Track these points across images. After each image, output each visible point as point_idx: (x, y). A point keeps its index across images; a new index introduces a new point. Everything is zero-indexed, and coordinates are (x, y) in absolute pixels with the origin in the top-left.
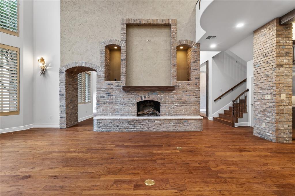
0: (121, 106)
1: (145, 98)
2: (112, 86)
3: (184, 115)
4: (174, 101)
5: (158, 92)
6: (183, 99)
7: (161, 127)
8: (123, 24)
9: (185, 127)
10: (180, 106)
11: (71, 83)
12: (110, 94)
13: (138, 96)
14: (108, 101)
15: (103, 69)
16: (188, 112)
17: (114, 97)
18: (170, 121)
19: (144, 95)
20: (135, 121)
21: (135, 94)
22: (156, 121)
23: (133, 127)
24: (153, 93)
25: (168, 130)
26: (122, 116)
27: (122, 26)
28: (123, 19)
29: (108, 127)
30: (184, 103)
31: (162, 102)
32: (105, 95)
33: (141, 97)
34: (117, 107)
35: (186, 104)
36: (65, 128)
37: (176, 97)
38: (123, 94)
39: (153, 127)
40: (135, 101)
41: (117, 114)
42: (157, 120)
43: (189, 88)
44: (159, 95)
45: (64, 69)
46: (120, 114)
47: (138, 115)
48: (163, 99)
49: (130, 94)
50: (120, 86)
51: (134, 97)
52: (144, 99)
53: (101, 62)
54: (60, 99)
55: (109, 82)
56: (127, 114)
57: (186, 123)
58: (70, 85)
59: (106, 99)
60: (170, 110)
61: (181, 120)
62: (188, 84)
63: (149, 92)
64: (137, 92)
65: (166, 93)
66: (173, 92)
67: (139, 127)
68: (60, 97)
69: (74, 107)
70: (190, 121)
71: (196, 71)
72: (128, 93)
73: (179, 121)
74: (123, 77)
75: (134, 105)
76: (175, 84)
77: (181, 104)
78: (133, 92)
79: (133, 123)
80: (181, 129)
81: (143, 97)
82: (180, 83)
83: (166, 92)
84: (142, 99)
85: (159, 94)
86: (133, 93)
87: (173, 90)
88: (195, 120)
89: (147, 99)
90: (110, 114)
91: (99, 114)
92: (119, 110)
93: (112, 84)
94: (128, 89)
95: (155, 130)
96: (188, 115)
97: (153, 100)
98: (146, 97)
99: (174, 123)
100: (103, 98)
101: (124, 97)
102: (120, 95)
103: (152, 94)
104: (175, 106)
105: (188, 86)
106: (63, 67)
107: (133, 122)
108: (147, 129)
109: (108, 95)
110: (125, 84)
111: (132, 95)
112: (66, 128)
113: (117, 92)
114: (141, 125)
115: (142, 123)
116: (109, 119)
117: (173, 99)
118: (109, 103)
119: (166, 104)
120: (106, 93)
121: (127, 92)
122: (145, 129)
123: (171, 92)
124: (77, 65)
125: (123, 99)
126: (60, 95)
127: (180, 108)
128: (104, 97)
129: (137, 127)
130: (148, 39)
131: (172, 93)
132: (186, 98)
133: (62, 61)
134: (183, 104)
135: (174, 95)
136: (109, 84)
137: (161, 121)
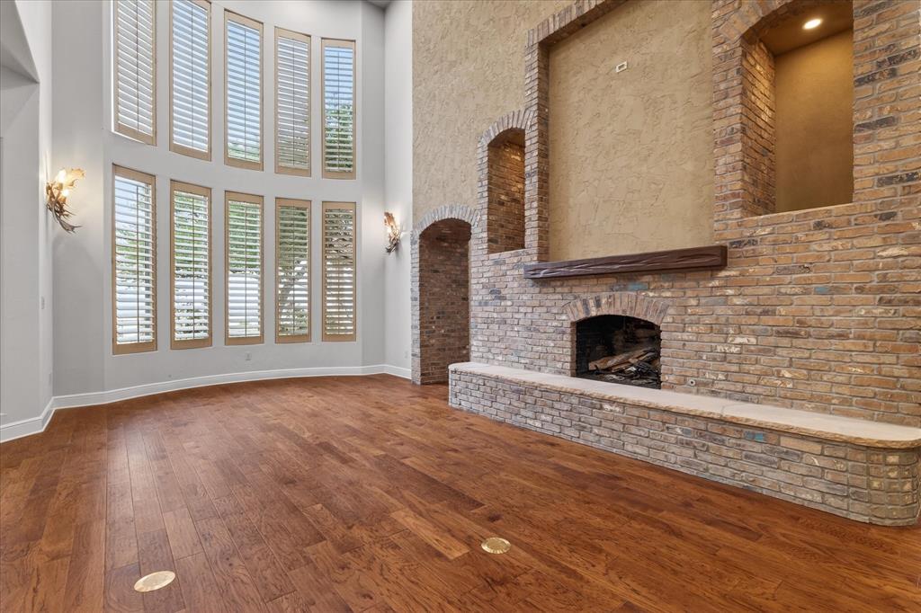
0: (526, 334)
1: (598, 304)
2: (503, 268)
3: (790, 400)
4: (727, 324)
5: (647, 278)
6: (782, 310)
7: (626, 438)
8: (531, 49)
9: (752, 467)
10: (765, 351)
11: (442, 269)
12: (500, 292)
13: (576, 298)
14: (495, 315)
15: (485, 218)
16: (820, 388)
17: (509, 303)
18: (666, 417)
19: (594, 295)
20: (537, 393)
21: (566, 290)
22: (607, 406)
24: (631, 286)
25: (658, 458)
26: (529, 369)
27: (527, 58)
28: (532, 31)
30: (795, 335)
31: (665, 322)
32: (489, 298)
33: (585, 303)
34: (517, 336)
35: (810, 343)
36: (419, 383)
37: (737, 301)
38: (531, 294)
39: (596, 431)
40: (564, 317)
41: (517, 359)
42: (611, 401)
43: (822, 244)
44: (651, 294)
46: (523, 361)
48: (671, 311)
49: (551, 290)
51: (563, 303)
52: (594, 313)
53: (479, 195)
54: (412, 309)
55: (495, 256)
56: (543, 363)
57: (758, 448)
58: (436, 271)
59: (491, 311)
60: (705, 367)
61: (722, 421)
62: (819, 226)
63: (612, 281)
65: (686, 284)
66: (723, 274)
67: (549, 418)
68: (412, 305)
69: (453, 331)
70: (786, 442)
71: (884, 132)
72: (545, 290)
73: (714, 428)
74: (531, 233)
75: (564, 333)
76: (731, 235)
77: (772, 340)
78: (559, 283)
80: (727, 472)
81: (592, 303)
82: (762, 227)
83: (684, 279)
84: (587, 310)
85: (652, 290)
86: (559, 290)
87: (722, 266)
88: (822, 440)
89: (605, 311)
90: (500, 358)
92: (520, 346)
93: (504, 262)
95: (603, 444)
96: (822, 404)
97: (628, 314)
98: (604, 301)
99: (686, 432)
100: (485, 308)
101: (534, 302)
102: (525, 297)
103: (625, 289)
104: (734, 350)
105: (820, 235)
106: (416, 227)
108: (572, 432)
109: (496, 298)
110: (535, 259)
111: (557, 296)
112: (422, 384)
113: (516, 285)
114: (554, 412)
115: (557, 405)
117: (720, 310)
118: (498, 322)
119: (685, 336)
120: (492, 292)
121: (543, 285)
122: (567, 431)
123: (713, 278)
125: (530, 310)
126: (412, 299)
127: (763, 359)
128: (486, 304)
129: (543, 417)
130: (619, 63)
131: (716, 283)
132: (809, 306)
133: (414, 213)
134: (785, 341)
135: (730, 292)
136: (497, 263)
137: (628, 409)
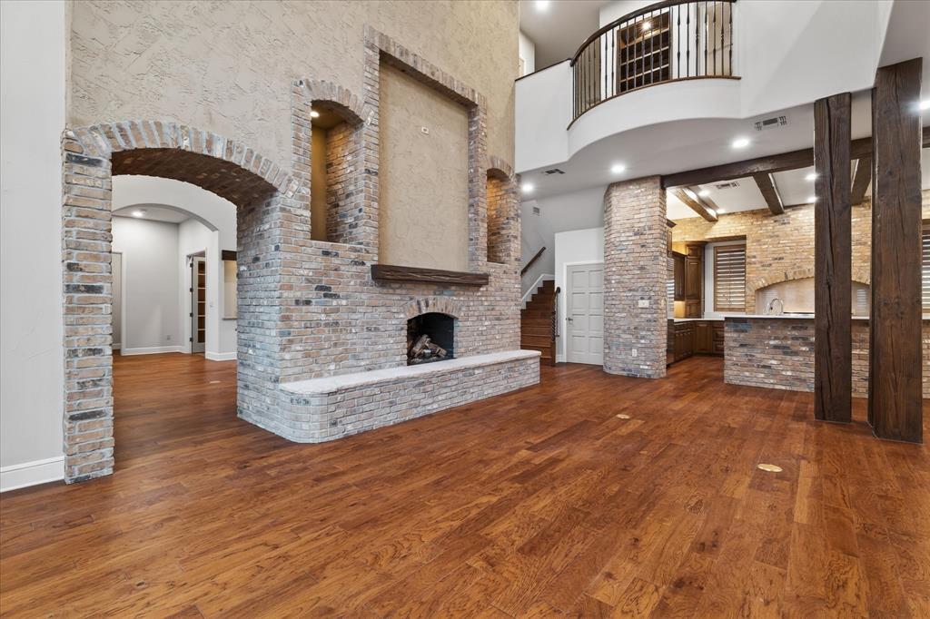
0: (366, 334)
1: (427, 305)
2: (336, 261)
3: (498, 349)
4: (483, 315)
5: (453, 288)
6: (496, 308)
8: (372, 47)
9: (521, 377)
10: (492, 328)
12: (329, 289)
13: (411, 299)
14: (323, 317)
15: (307, 191)
16: (504, 341)
17: (344, 302)
19: (424, 297)
20: (434, 380)
21: (404, 292)
22: (477, 371)
23: (430, 401)
24: (445, 293)
25: (496, 391)
26: (370, 369)
28: (372, 31)
29: (363, 416)
30: (499, 319)
31: (461, 315)
32: (312, 295)
33: (419, 303)
34: (355, 338)
35: (502, 322)
36: (109, 471)
37: (486, 303)
38: (372, 294)
39: (471, 390)
40: (402, 316)
41: (355, 363)
43: (505, 280)
44: (455, 298)
45: (103, 147)
46: (363, 363)
48: (463, 309)
49: (391, 291)
50: (363, 264)
51: (402, 303)
52: (424, 312)
53: (295, 157)
55: (326, 245)
56: (382, 360)
59: (316, 312)
60: (475, 339)
62: (504, 272)
63: (435, 288)
64: (409, 286)
65: (469, 293)
66: (482, 289)
67: (444, 397)
68: (70, 301)
71: (515, 240)
72: (385, 291)
74: (365, 232)
75: (402, 329)
76: (485, 270)
77: (494, 322)
78: (397, 286)
80: (515, 385)
81: (423, 304)
82: (492, 268)
83: (468, 290)
84: (420, 309)
85: (455, 296)
86: (398, 291)
87: (480, 286)
89: (431, 310)
90: (332, 367)
91: (290, 371)
92: (359, 348)
93: (337, 255)
94: (386, 276)
95: (475, 397)
96: (504, 347)
97: (444, 312)
98: (430, 302)
99: (506, 371)
100: (304, 308)
101: (374, 302)
102: (364, 296)
103: (441, 294)
104: (485, 328)
105: (505, 276)
106: (94, 129)
107: (431, 383)
108: (459, 399)
109: (325, 296)
110: (376, 258)
111: (396, 297)
113: (352, 283)
114: (447, 390)
115: (449, 384)
117: (480, 308)
118: (327, 325)
119: (468, 324)
120: (317, 289)
121: (383, 286)
122: (455, 400)
123: (478, 291)
124: (185, 144)
125: (370, 310)
126: (70, 288)
127: (492, 332)
128: (308, 303)
130: (425, 127)
131: (479, 294)
132: (502, 306)
134: (497, 322)
135: (483, 299)
136: (326, 253)
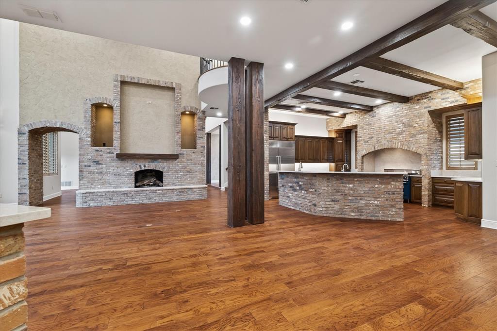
0: (114, 176)
1: (145, 166)
2: (101, 153)
3: (189, 184)
4: (179, 170)
5: (160, 160)
6: (188, 168)
7: (163, 198)
8: (117, 81)
9: (189, 196)
10: (185, 176)
11: (35, 148)
12: (98, 162)
13: (136, 164)
14: (96, 170)
15: (89, 132)
16: (193, 181)
17: (105, 166)
18: (173, 191)
19: (143, 164)
20: (133, 193)
21: (133, 162)
22: (158, 192)
23: (130, 200)
24: (155, 162)
25: (171, 200)
26: (116, 188)
27: (115, 82)
28: (117, 75)
29: (97, 201)
30: (190, 172)
31: (165, 171)
32: (91, 164)
33: (140, 166)
34: (110, 178)
35: (192, 173)
37: (180, 166)
38: (116, 163)
39: (154, 198)
40: (132, 170)
41: (109, 186)
42: (159, 190)
43: (194, 156)
44: (161, 164)
45: (26, 130)
46: (112, 186)
47: (136, 187)
48: (166, 168)
49: (126, 162)
50: (113, 153)
51: (131, 166)
52: (143, 169)
53: (85, 123)
54: (19, 169)
55: (97, 148)
56: (122, 185)
57: (190, 192)
59: (93, 169)
60: (174, 180)
61: (184, 189)
62: (193, 153)
63: (150, 160)
64: (134, 160)
66: (178, 160)
67: (138, 199)
68: (19, 166)
69: (38, 180)
70: (195, 190)
71: (201, 139)
72: (123, 162)
73: (183, 190)
74: (116, 143)
75: (132, 175)
76: (179, 152)
77: (186, 173)
78: (129, 160)
79: (130, 195)
80: (185, 198)
81: (142, 166)
82: (185, 151)
83: (169, 161)
84: (141, 168)
86: (130, 162)
87: (178, 158)
88: (199, 188)
89: (146, 168)
90: (99, 186)
91: (83, 187)
92: (111, 181)
93: (101, 151)
94: (123, 157)
95: (157, 201)
96: (194, 184)
97: (154, 169)
98: (147, 166)
99: (177, 193)
100: (89, 168)
101: (118, 166)
102: (113, 164)
103: (153, 162)
104: (180, 176)
105: (194, 154)
106: (24, 126)
107: (131, 193)
108: (147, 201)
109: (96, 164)
110: (119, 151)
111: (128, 164)
113: (108, 160)
114: (140, 197)
115: (141, 195)
116: (100, 192)
117: (177, 168)
118: (97, 173)
119: (169, 174)
120: (93, 162)
121: (122, 160)
122: (144, 201)
124: (48, 125)
125: (116, 168)
126: (19, 164)
127: (185, 177)
128: (90, 166)
129: (135, 199)
130: (149, 101)
131: (176, 162)
132: (191, 167)
133: (22, 118)
134: (188, 173)
135: (179, 164)
136: (97, 151)
137: (163, 191)
